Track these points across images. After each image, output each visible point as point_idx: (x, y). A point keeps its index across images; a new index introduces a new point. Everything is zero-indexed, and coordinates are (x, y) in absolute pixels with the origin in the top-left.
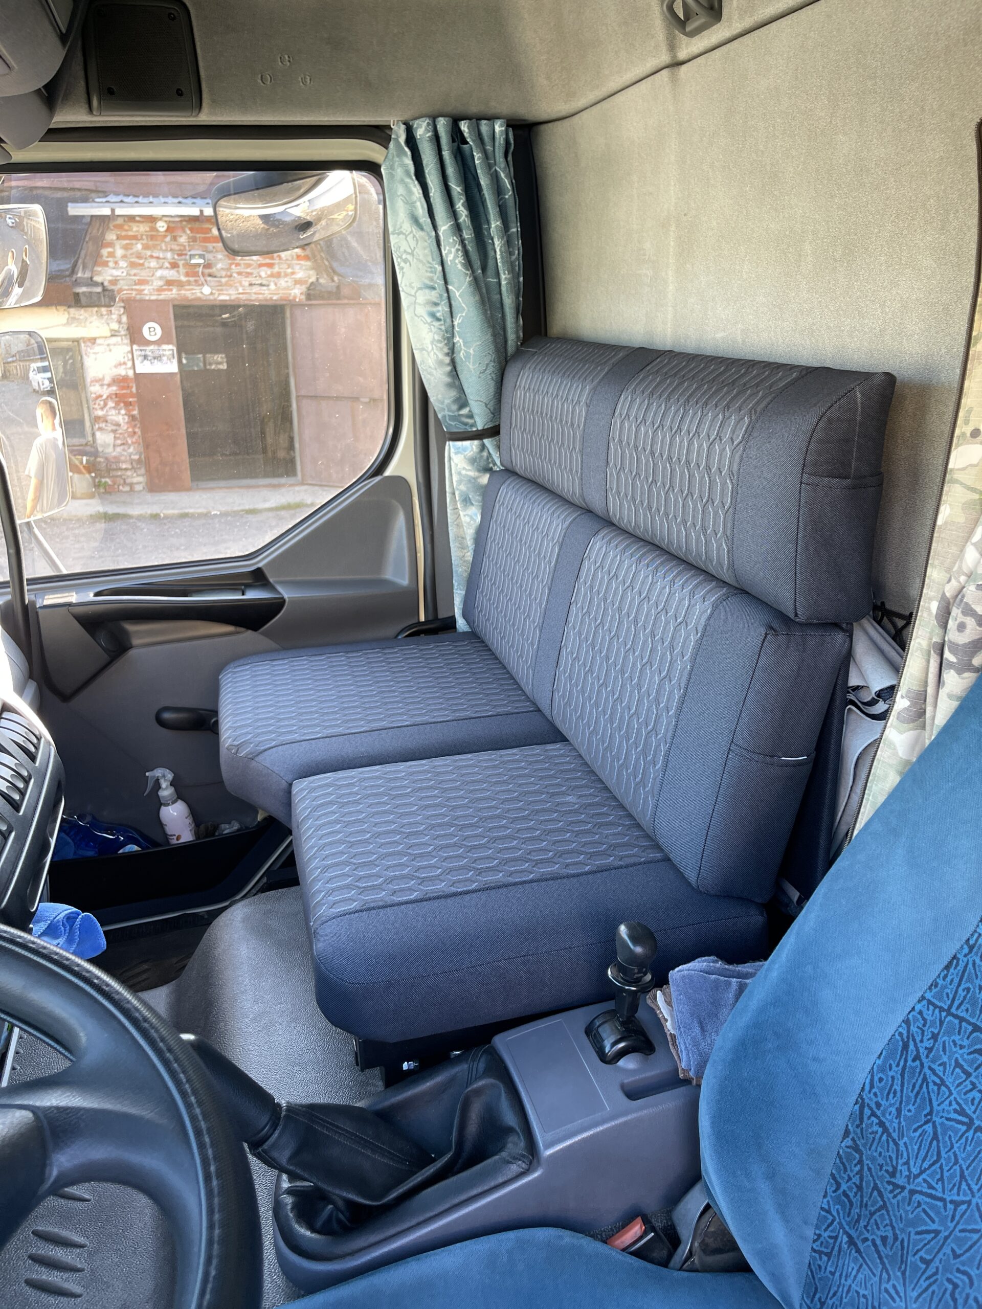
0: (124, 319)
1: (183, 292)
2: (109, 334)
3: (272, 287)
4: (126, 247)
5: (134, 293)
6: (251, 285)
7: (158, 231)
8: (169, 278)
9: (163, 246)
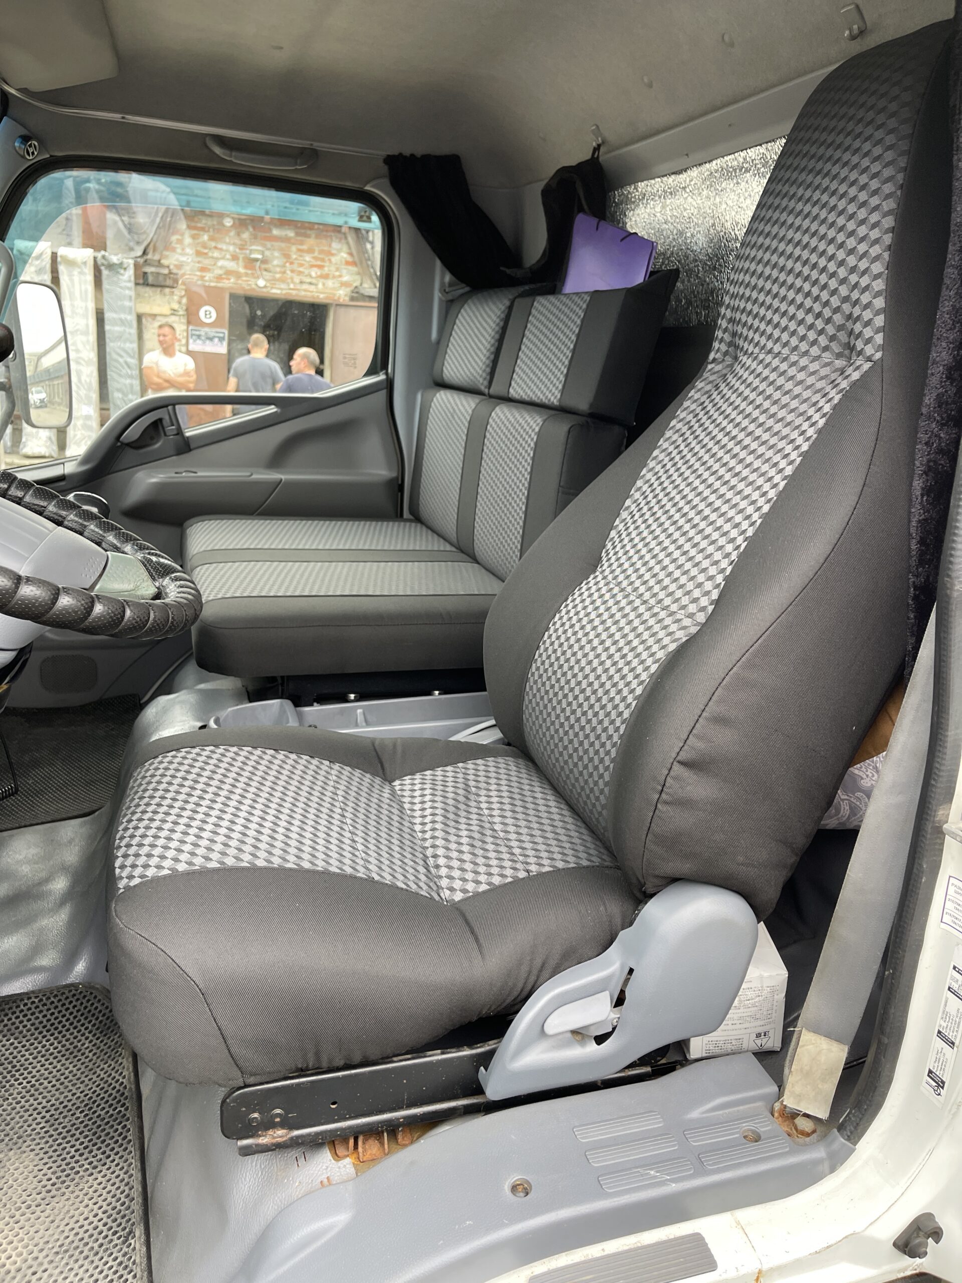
0: (184, 301)
1: (240, 282)
2: (168, 312)
3: (320, 286)
4: (194, 237)
5: (196, 278)
6: (301, 282)
7: (223, 225)
8: (230, 269)
9: (227, 240)
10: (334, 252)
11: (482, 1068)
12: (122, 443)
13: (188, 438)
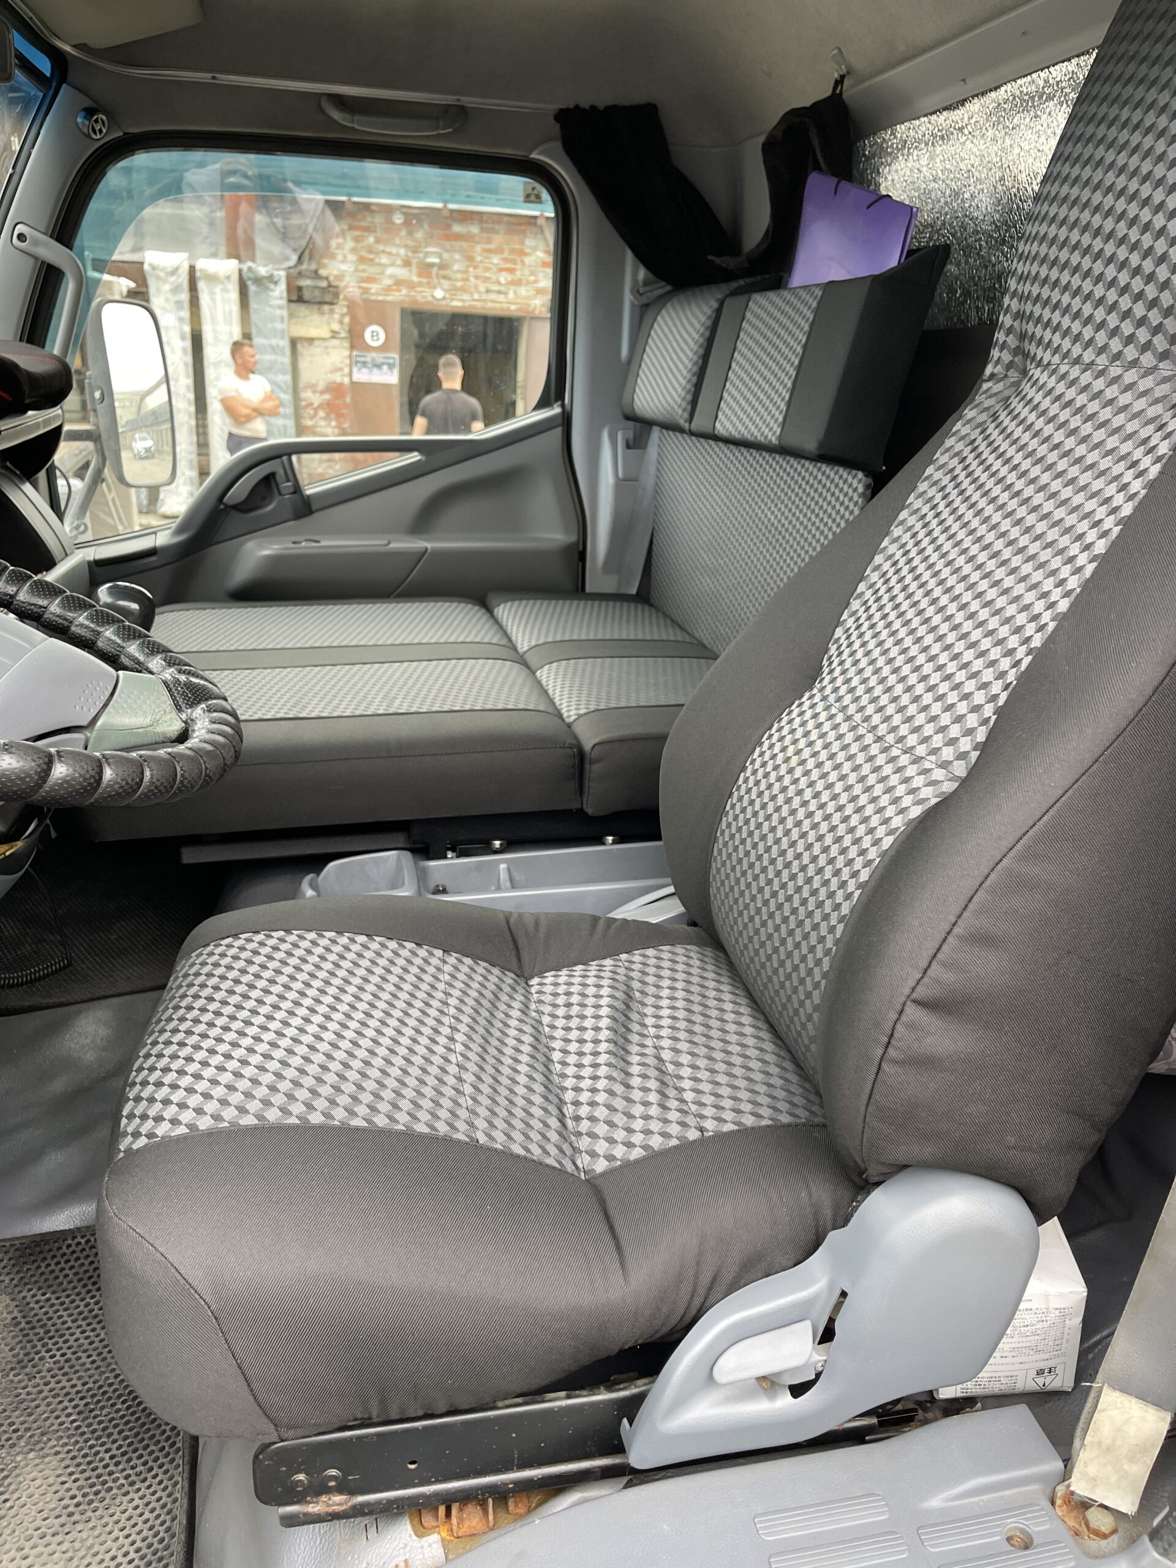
0: (347, 320)
1: (412, 293)
2: (327, 335)
3: (511, 295)
4: (357, 240)
5: (360, 291)
7: (393, 223)
8: (401, 278)
9: (397, 241)
10: (528, 250)
11: (625, 1420)
12: (226, 506)
13: (308, 496)
